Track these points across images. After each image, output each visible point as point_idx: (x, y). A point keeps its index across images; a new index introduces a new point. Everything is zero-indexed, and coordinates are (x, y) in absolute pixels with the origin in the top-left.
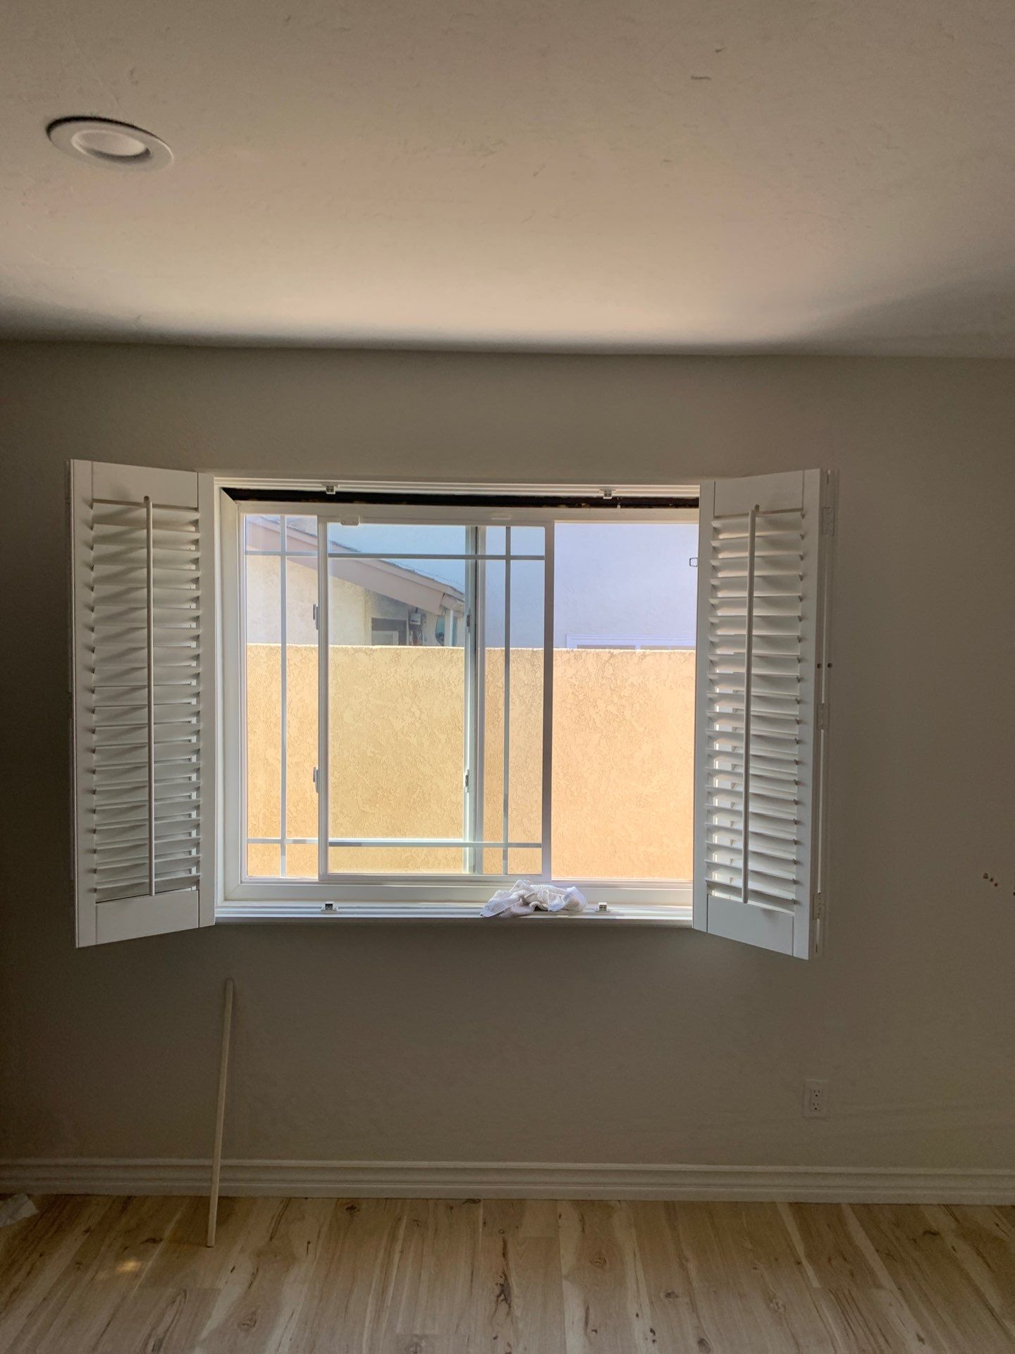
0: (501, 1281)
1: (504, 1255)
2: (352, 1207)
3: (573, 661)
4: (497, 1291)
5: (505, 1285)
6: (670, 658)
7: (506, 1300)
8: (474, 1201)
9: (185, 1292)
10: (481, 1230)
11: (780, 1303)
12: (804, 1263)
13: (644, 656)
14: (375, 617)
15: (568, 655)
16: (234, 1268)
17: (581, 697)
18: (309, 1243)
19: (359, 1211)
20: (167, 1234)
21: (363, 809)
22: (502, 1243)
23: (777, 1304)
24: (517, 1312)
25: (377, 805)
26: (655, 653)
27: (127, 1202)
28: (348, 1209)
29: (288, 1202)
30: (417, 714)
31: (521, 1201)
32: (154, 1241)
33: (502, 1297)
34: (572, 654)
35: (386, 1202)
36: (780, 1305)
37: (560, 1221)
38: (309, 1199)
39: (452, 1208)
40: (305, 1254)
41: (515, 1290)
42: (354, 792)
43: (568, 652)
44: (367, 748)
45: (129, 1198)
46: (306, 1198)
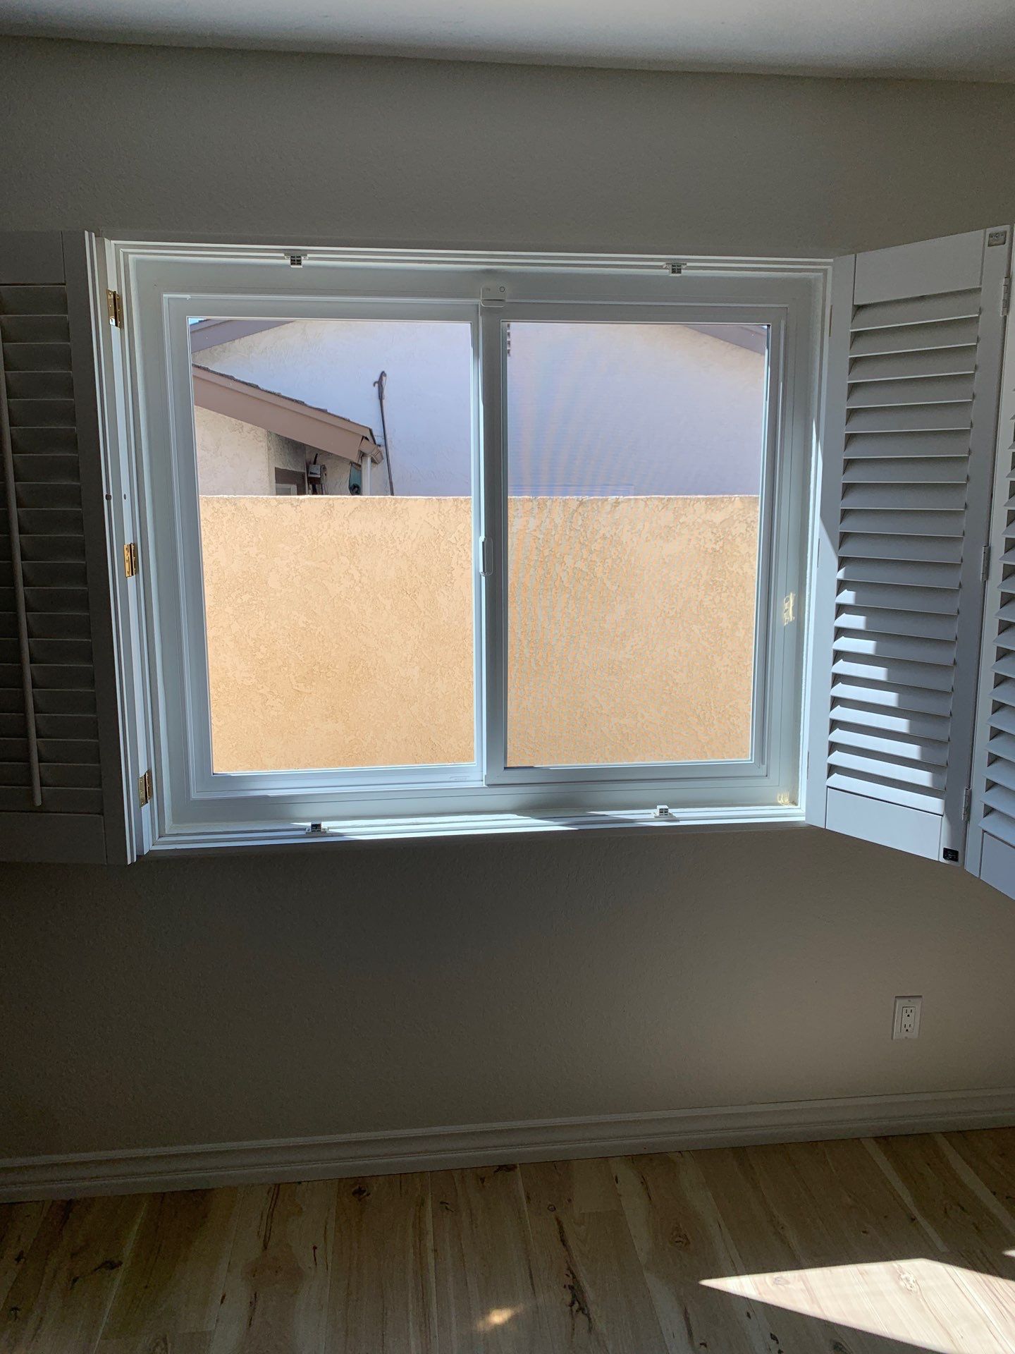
0: (569, 1281)
1: (563, 1242)
2: (358, 1189)
3: (536, 511)
4: (568, 1299)
5: (576, 1288)
6: (646, 505)
7: (581, 1309)
8: (509, 1168)
9: (165, 1340)
10: (526, 1209)
11: (912, 1279)
12: (919, 1219)
13: (617, 503)
14: (277, 467)
15: (531, 503)
16: (224, 1297)
17: (546, 552)
18: (315, 1248)
19: (368, 1195)
20: (127, 1252)
21: (296, 688)
22: (557, 1226)
23: (907, 1280)
24: (601, 1326)
25: (314, 684)
26: (630, 499)
27: (66, 1209)
28: (354, 1193)
29: (277, 1190)
30: (357, 577)
31: (566, 1162)
32: (112, 1265)
33: (576, 1306)
34: (535, 503)
35: (402, 1180)
36: (911, 1282)
37: (617, 1186)
38: (303, 1183)
39: (483, 1180)
40: (312, 1265)
41: (590, 1294)
42: (286, 669)
43: (530, 500)
44: (298, 618)
45: (70, 1202)
46: (300, 1183)
